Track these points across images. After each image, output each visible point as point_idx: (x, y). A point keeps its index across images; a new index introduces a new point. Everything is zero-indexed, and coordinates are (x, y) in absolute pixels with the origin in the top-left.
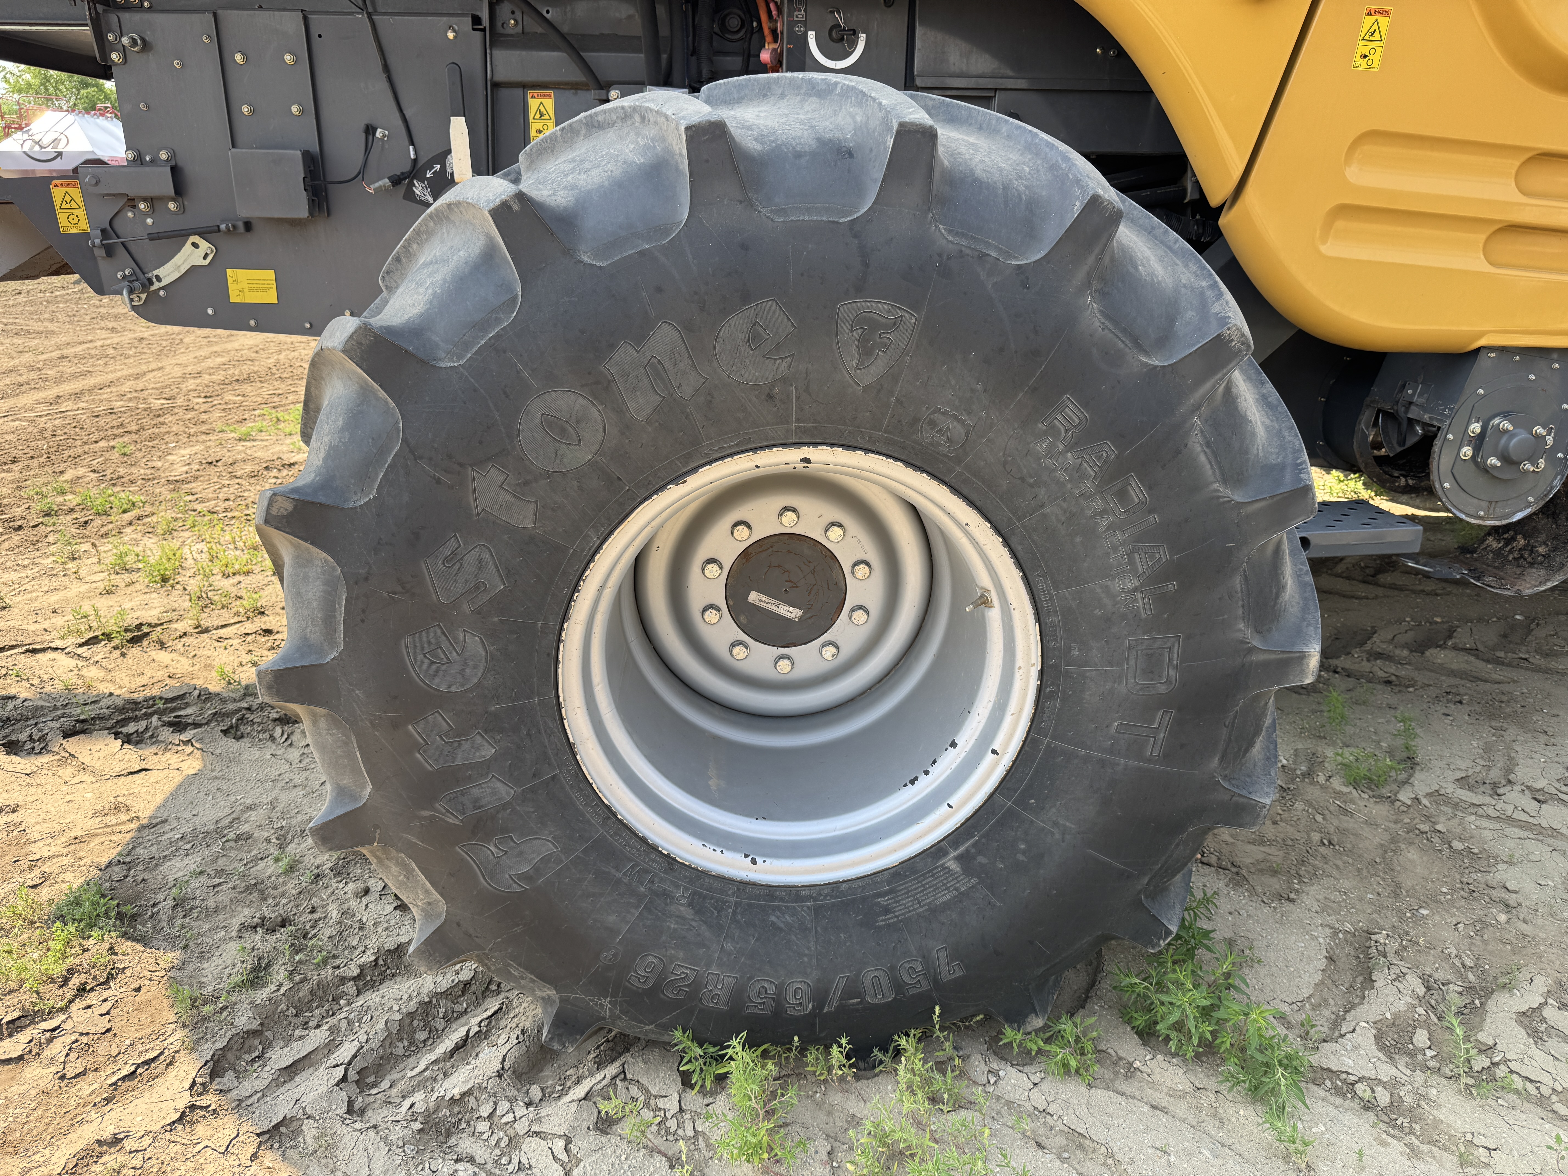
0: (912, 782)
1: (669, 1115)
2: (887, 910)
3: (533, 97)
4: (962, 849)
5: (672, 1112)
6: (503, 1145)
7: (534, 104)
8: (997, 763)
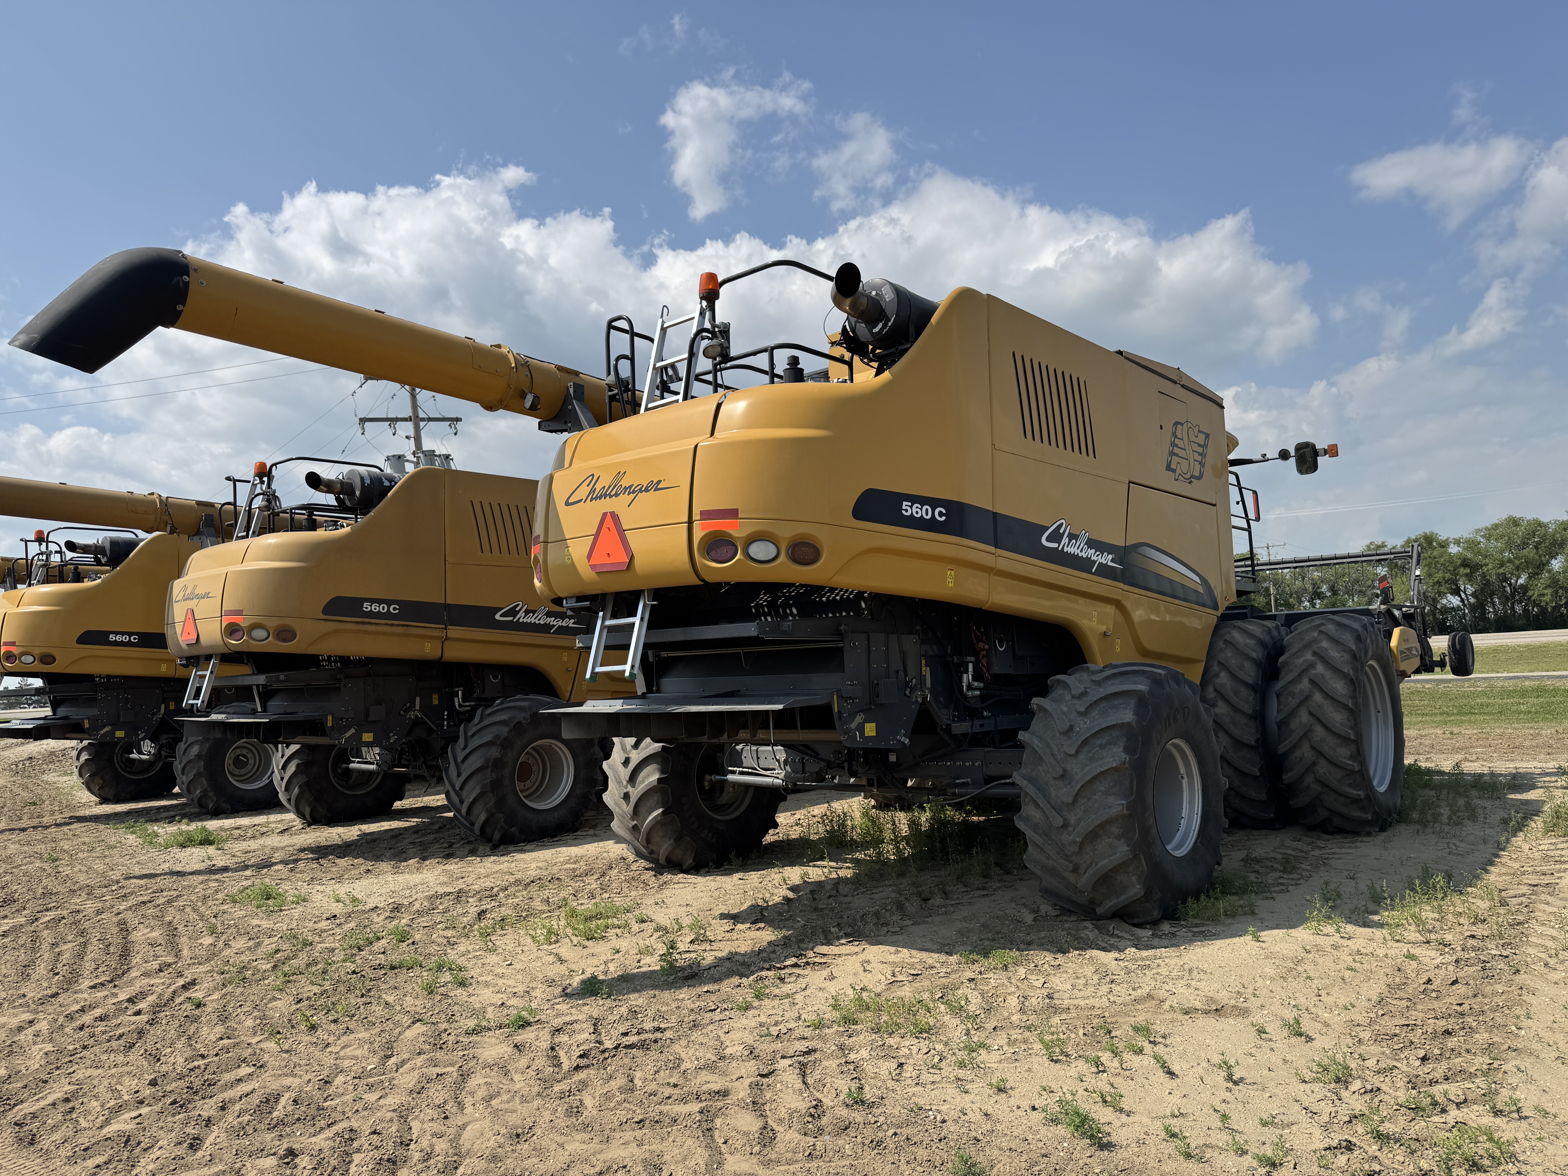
0: (1179, 829)
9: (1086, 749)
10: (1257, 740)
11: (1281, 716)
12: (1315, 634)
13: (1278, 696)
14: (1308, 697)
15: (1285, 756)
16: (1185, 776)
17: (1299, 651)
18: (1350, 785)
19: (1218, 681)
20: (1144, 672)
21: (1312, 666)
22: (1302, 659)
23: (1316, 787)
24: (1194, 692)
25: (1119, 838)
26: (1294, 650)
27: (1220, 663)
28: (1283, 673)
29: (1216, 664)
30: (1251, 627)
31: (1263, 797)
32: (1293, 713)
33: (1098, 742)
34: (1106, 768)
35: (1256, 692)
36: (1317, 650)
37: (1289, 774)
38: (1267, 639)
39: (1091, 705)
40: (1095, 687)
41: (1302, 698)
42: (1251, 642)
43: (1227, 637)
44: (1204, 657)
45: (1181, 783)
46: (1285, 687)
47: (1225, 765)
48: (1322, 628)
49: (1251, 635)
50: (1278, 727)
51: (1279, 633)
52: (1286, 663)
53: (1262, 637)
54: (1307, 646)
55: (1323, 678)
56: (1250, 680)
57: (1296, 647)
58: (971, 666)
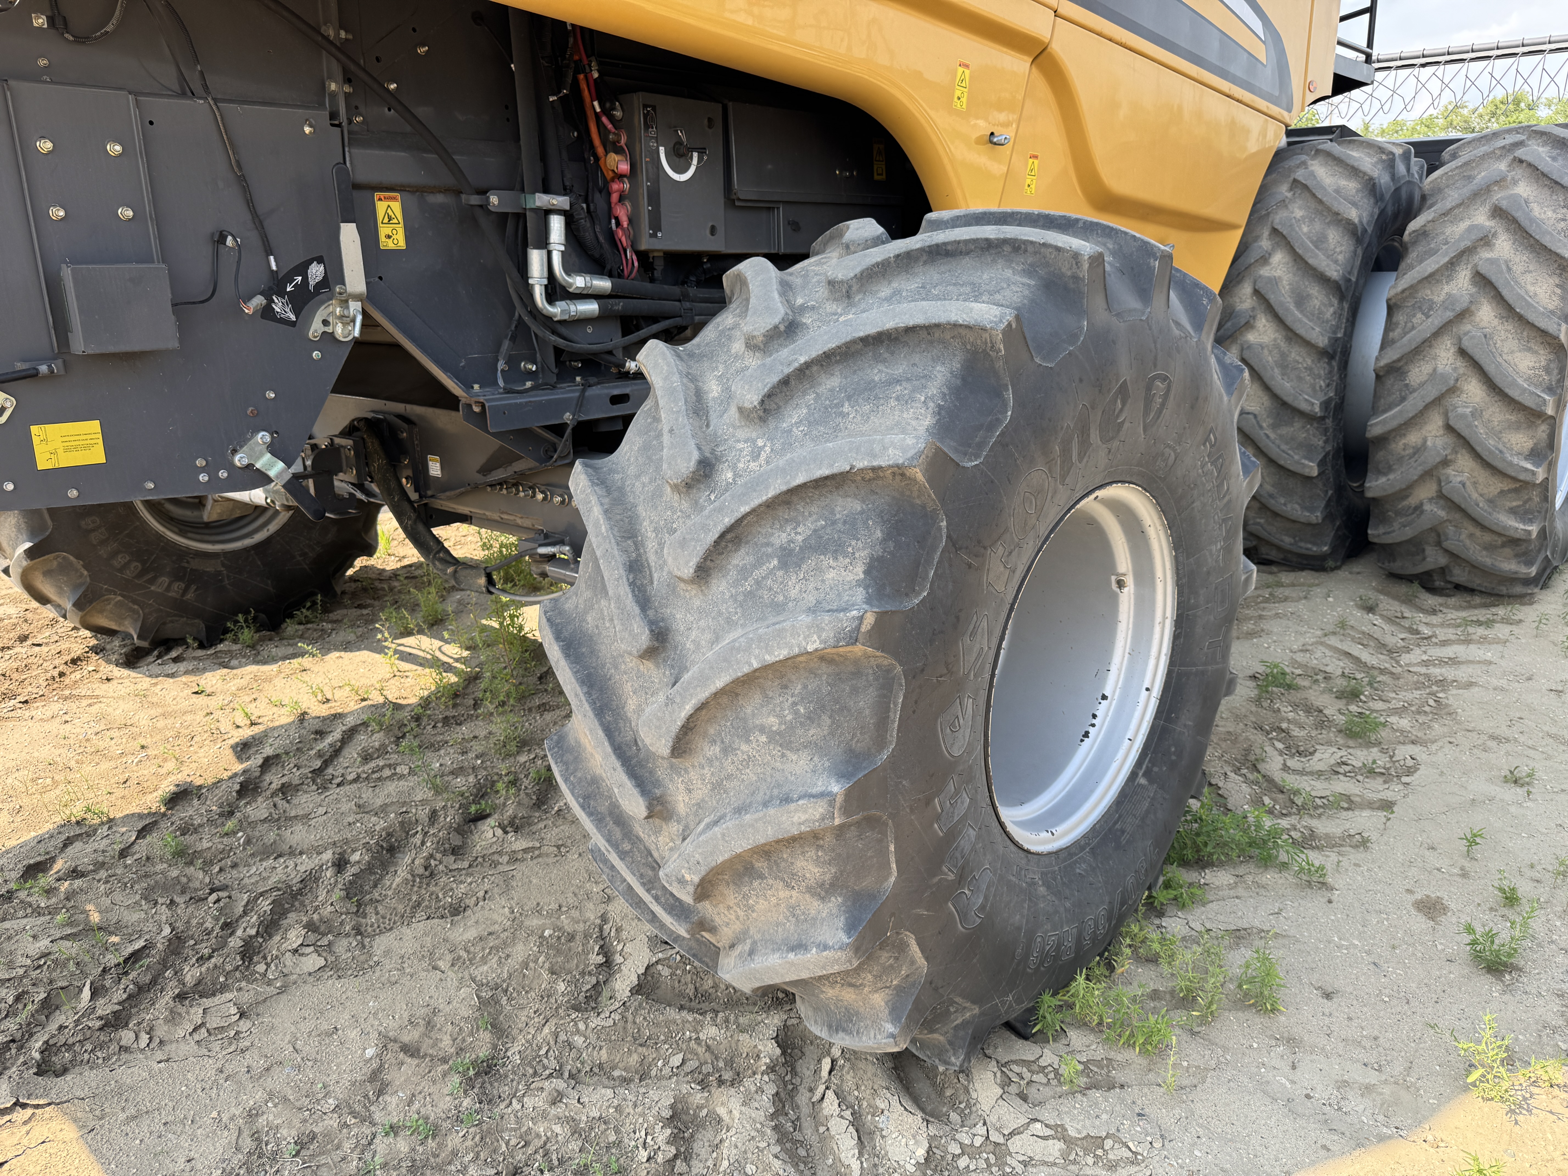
0: (1086, 735)
1: (1056, 1067)
2: (1123, 832)
3: (380, 199)
4: (1144, 767)
5: (1056, 1063)
6: (993, 1161)
7: (381, 207)
8: (1149, 696)
9: (740, 558)
10: (1325, 405)
11: (1392, 355)
12: (1503, 166)
13: (1391, 309)
14: (1464, 314)
15: (1383, 440)
16: (1129, 580)
17: (1458, 206)
18: (1513, 511)
19: (1265, 272)
20: (1017, 246)
21: (1486, 240)
22: (1463, 226)
23: (1436, 512)
24: (1198, 322)
25: (822, 892)
26: (1449, 204)
27: (1275, 231)
28: (1412, 256)
29: (1266, 233)
30: (1355, 154)
31: (1316, 517)
32: (1419, 351)
33: (780, 538)
34: (782, 654)
35: (1342, 298)
36: (1504, 204)
37: (1382, 480)
38: (1384, 179)
39: (785, 382)
40: (831, 307)
41: (1449, 315)
42: (1351, 186)
43: (1300, 175)
44: (1243, 220)
45: (1113, 601)
46: (1413, 289)
47: (1250, 452)
48: (1520, 153)
49: (1354, 171)
50: (1378, 377)
51: (1408, 170)
52: (1423, 234)
53: (1375, 173)
54: (1477, 195)
55: (1509, 269)
56: (1334, 272)
57: (1452, 197)
58: (557, 225)
